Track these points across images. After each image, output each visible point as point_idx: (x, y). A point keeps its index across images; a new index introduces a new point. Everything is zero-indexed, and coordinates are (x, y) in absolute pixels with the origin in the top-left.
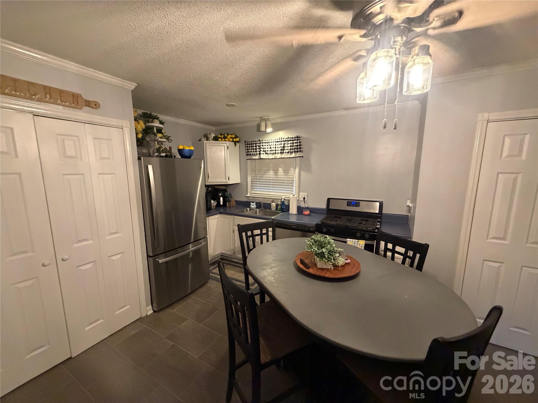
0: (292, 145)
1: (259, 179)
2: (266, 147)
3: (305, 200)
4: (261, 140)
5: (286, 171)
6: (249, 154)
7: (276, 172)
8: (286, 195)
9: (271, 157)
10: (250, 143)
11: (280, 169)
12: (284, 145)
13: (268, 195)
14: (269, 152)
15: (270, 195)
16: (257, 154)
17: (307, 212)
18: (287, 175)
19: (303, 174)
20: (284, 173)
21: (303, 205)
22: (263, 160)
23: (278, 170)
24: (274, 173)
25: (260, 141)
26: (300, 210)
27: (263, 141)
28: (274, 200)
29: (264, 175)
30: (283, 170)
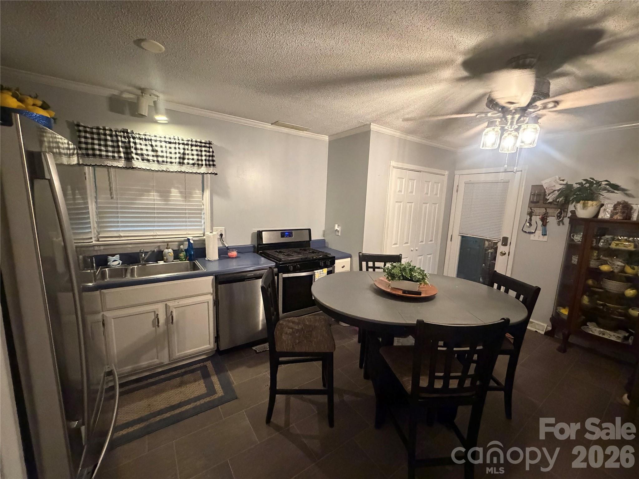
2: (144, 147)
3: (223, 237)
4: (129, 131)
5: (186, 195)
6: (93, 155)
7: (165, 194)
8: (189, 233)
9: (155, 167)
10: (95, 131)
12: (184, 151)
14: (150, 158)
16: (120, 157)
17: (234, 253)
18: (189, 201)
19: (215, 198)
20: (182, 197)
22: (135, 171)
23: (170, 192)
25: (127, 133)
27: (133, 133)
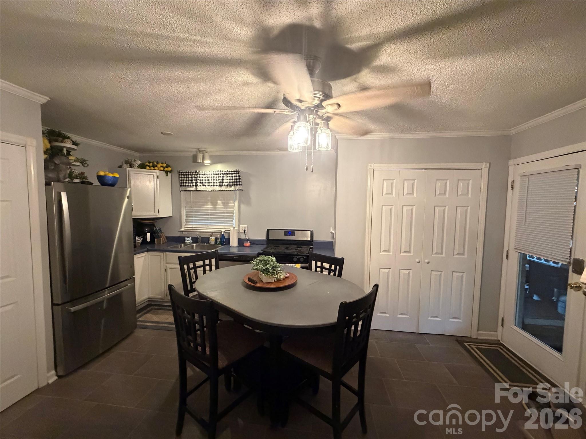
0: (231, 178)
1: (195, 212)
2: (204, 179)
3: (245, 232)
4: (197, 171)
5: (226, 204)
6: (184, 185)
7: (214, 204)
8: (226, 228)
9: (209, 189)
10: (185, 173)
11: (219, 202)
12: (223, 178)
13: (206, 229)
14: (206, 184)
15: (208, 228)
16: (193, 185)
17: (248, 244)
18: (227, 208)
19: (242, 206)
20: (223, 205)
21: (243, 237)
22: (199, 192)
23: (217, 203)
24: (212, 205)
26: (241, 242)
27: (200, 172)
28: (213, 234)
29: (201, 207)
30: (222, 203)
